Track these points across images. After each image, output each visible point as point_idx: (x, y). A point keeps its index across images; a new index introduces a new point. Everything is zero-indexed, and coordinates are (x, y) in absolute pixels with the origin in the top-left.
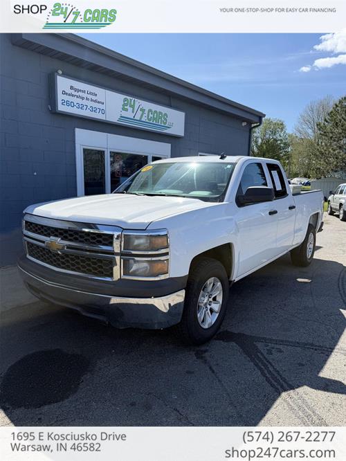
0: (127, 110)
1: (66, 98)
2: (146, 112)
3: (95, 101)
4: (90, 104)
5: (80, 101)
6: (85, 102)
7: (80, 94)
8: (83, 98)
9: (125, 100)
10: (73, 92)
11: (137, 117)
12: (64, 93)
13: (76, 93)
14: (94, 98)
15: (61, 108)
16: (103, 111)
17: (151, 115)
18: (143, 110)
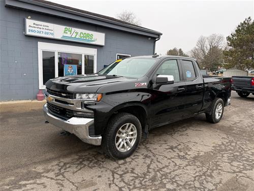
0: (67, 33)
1: (31, 28)
2: (79, 34)
3: (48, 29)
4: (44, 31)
5: (39, 30)
6: (41, 30)
7: (39, 26)
8: (41, 29)
9: (65, 28)
10: (35, 26)
11: (73, 36)
12: (30, 26)
13: (37, 26)
14: (47, 28)
15: (28, 33)
16: (52, 34)
17: (82, 35)
18: (77, 33)
